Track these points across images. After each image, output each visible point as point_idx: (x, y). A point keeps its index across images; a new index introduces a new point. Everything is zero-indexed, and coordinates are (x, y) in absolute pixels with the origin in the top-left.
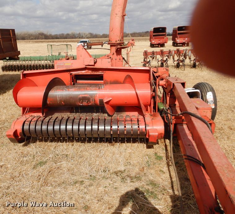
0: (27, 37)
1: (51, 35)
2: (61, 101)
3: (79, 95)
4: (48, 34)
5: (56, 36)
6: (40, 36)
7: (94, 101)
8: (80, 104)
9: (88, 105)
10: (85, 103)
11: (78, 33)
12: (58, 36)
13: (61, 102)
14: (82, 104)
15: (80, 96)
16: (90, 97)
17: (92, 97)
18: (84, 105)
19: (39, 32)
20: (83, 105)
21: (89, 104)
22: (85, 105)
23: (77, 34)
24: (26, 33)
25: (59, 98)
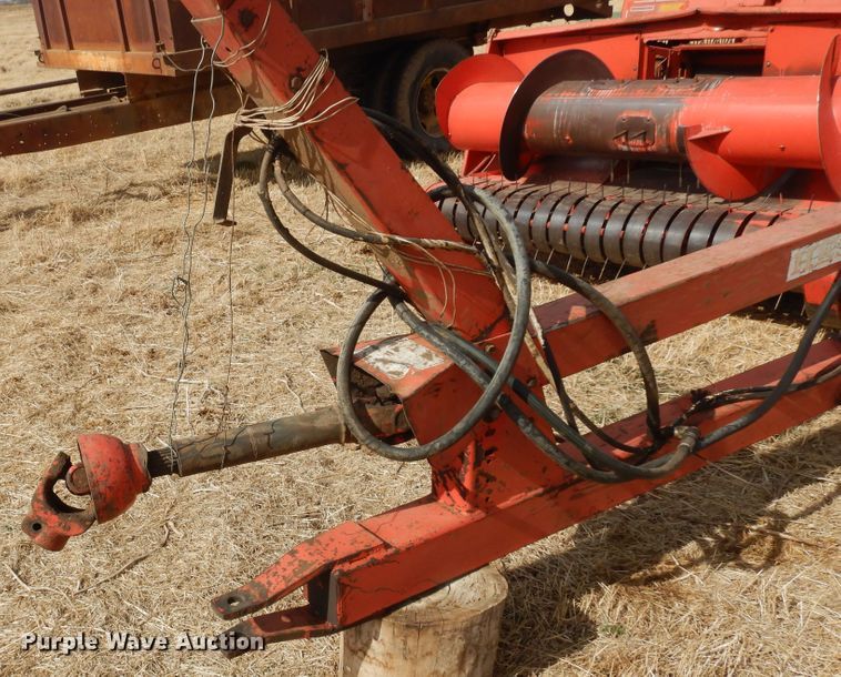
2: (563, 130)
3: (622, 112)
7: (664, 136)
8: (620, 146)
9: (648, 152)
10: (636, 144)
13: (562, 133)
14: (625, 148)
15: (624, 115)
16: (654, 119)
17: (660, 120)
18: (632, 149)
20: (630, 152)
21: (649, 149)
22: (637, 149)
25: (558, 119)
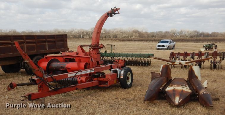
0: (120, 34)
1: (147, 32)
4: (144, 31)
5: (152, 35)
6: (134, 34)
11: (180, 30)
12: (155, 34)
15: (60, 66)
17: (64, 66)
19: (133, 29)
23: (179, 32)
24: (119, 30)
